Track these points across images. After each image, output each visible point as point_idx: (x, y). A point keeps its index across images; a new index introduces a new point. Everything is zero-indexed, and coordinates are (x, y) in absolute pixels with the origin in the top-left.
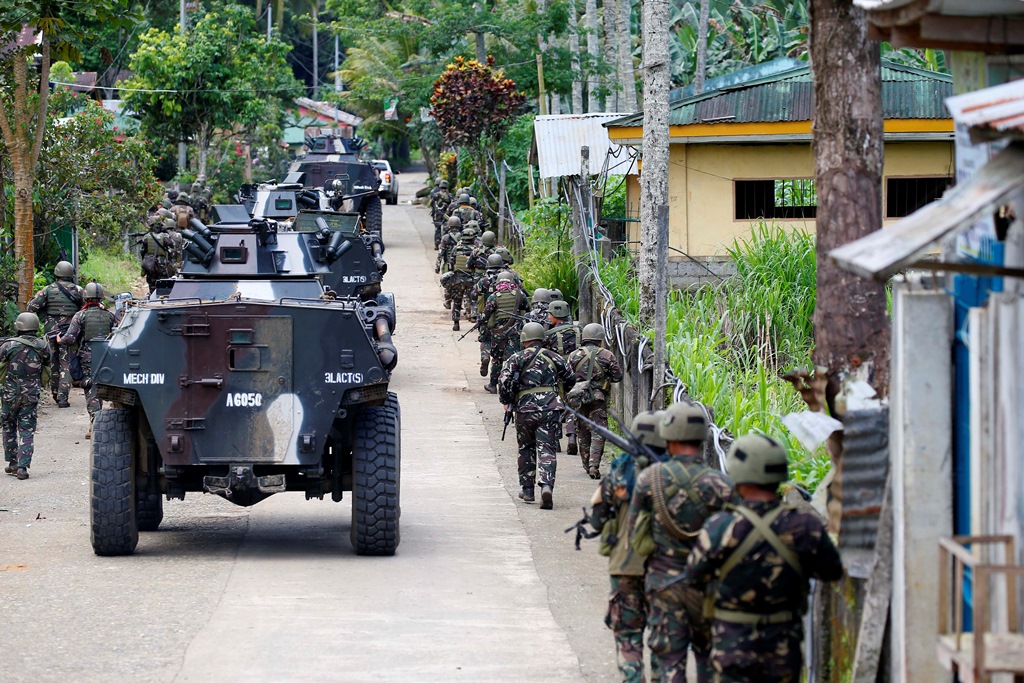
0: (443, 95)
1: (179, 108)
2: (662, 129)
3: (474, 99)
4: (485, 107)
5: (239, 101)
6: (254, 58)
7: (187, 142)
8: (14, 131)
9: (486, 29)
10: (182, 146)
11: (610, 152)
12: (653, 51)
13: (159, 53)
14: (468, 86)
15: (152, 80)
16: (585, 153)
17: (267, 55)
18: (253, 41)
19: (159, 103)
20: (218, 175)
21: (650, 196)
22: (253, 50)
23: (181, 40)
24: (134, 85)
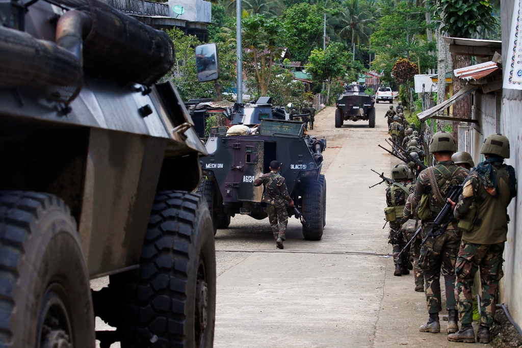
0: (396, 69)
1: (322, 72)
2: (443, 79)
3: (405, 70)
4: (408, 72)
5: (339, 70)
6: (343, 58)
7: (325, 82)
8: (261, 78)
9: (409, 50)
10: (323, 83)
11: (433, 85)
12: (441, 56)
13: (317, 56)
14: (403, 66)
15: (314, 64)
16: (424, 86)
17: (347, 57)
18: (343, 53)
19: (317, 71)
20: (335, 92)
21: (440, 98)
22: (343, 56)
23: (323, 53)
24: (310, 65)
